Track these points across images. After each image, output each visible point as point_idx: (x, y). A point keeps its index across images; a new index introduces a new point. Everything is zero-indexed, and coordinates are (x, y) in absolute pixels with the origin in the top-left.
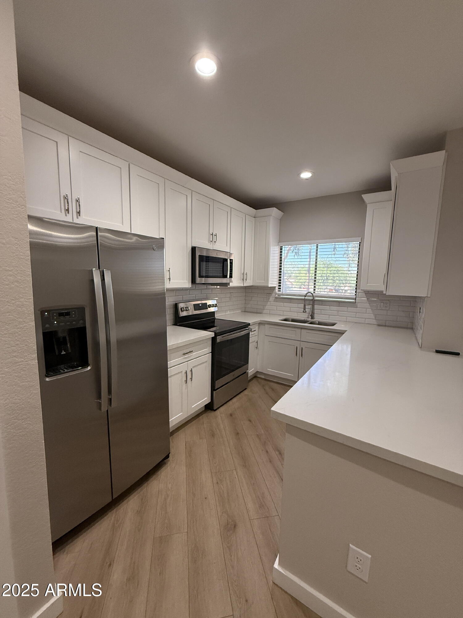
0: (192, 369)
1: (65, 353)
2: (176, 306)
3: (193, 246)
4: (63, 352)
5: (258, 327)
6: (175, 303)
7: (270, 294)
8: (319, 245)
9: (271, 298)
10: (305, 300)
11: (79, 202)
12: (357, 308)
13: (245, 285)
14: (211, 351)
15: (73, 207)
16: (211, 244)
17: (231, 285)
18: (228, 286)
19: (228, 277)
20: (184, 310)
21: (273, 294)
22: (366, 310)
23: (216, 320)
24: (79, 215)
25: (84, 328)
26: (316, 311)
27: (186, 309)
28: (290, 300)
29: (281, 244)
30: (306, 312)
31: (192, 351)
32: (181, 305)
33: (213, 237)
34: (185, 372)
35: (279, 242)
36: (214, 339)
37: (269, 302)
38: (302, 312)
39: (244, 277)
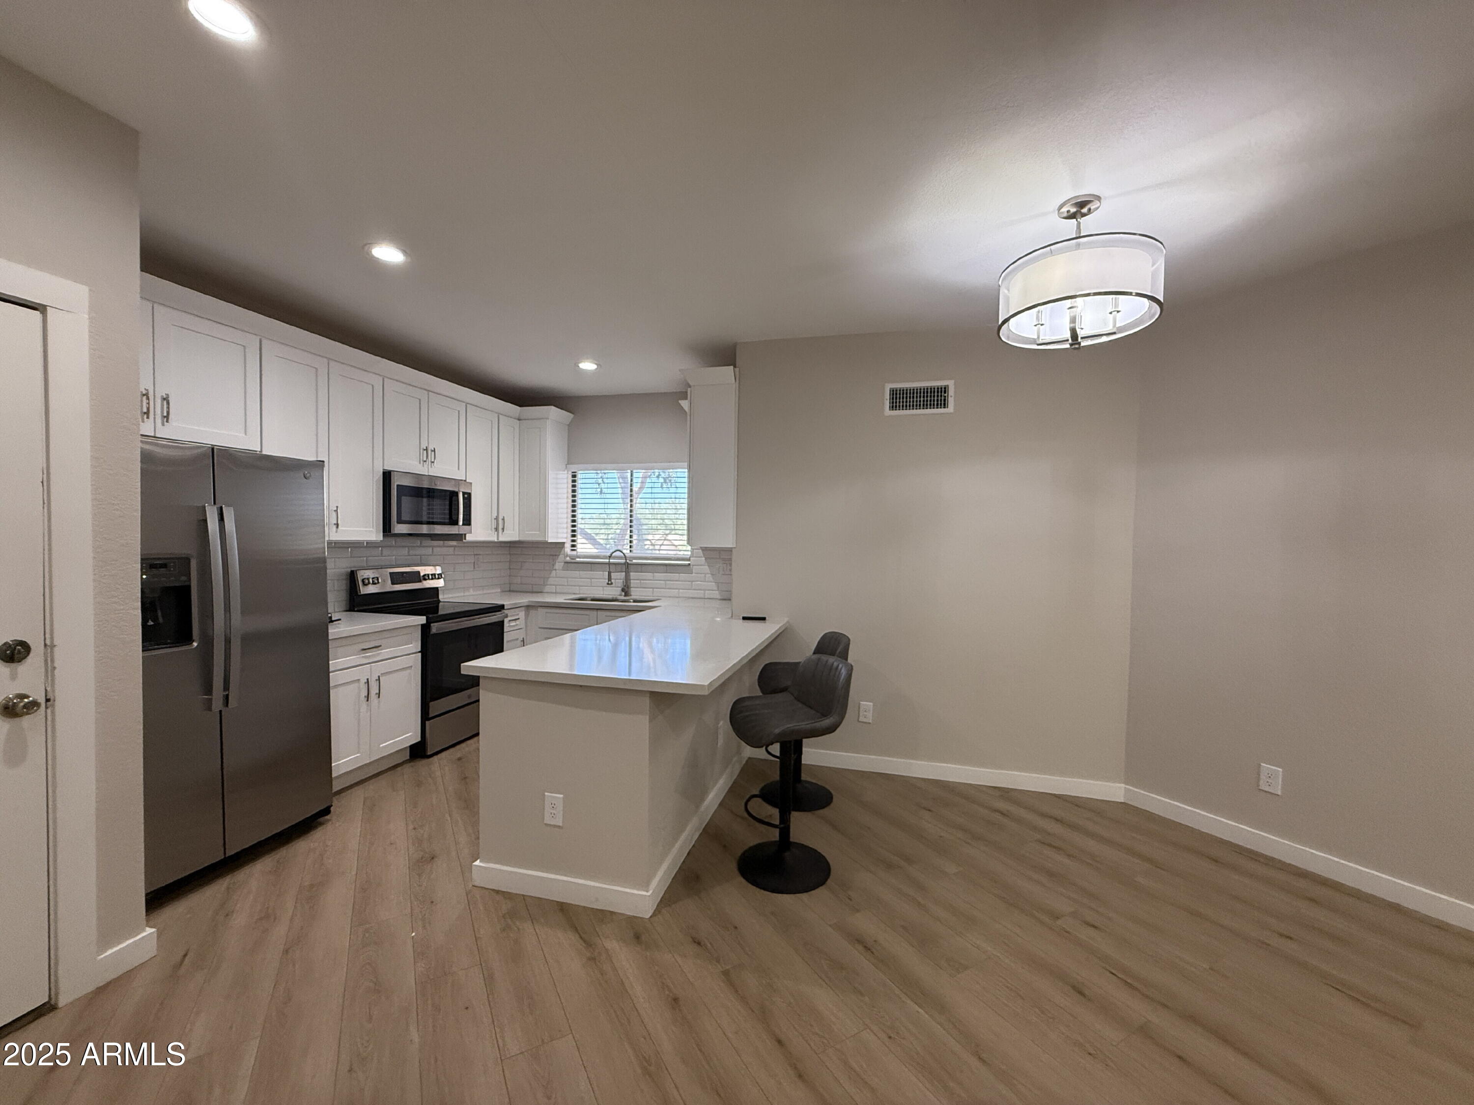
0: (379, 677)
1: (152, 623)
2: (352, 576)
3: (385, 468)
4: (150, 621)
5: (524, 612)
6: (349, 570)
7: (556, 555)
8: (634, 471)
9: (557, 564)
10: (609, 564)
11: (168, 403)
12: (692, 574)
13: (502, 539)
14: (419, 649)
15: (158, 408)
16: (423, 466)
17: (469, 538)
18: (464, 541)
19: (461, 523)
20: (369, 583)
21: (561, 556)
22: (705, 576)
23: (441, 604)
24: (167, 421)
25: (187, 589)
26: (633, 583)
27: (373, 581)
28: (590, 565)
29: (573, 468)
30: (612, 584)
31: (380, 646)
32: (362, 574)
33: (428, 454)
34: (366, 681)
35: (568, 464)
36: (425, 628)
37: (554, 571)
38: (606, 585)
39: (498, 525)
